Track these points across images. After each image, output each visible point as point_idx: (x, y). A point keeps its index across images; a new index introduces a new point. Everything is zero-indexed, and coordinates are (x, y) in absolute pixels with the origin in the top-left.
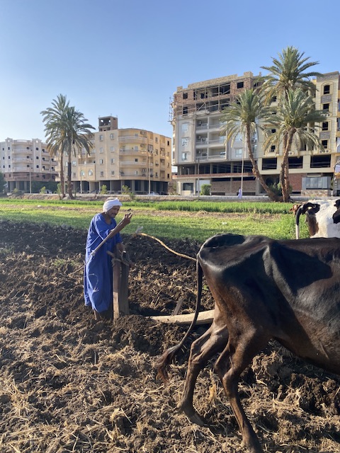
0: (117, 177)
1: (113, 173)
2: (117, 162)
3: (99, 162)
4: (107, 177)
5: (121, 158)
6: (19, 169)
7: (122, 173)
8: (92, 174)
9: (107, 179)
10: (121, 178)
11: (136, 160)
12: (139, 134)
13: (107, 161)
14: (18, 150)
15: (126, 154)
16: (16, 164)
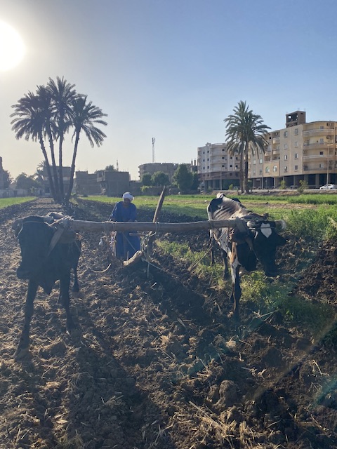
0: (300, 172)
1: (296, 167)
2: (301, 157)
3: (283, 158)
4: (291, 172)
5: (305, 152)
6: (215, 169)
7: (305, 168)
8: (276, 170)
9: (290, 174)
10: (305, 173)
11: (321, 153)
12: (325, 126)
13: (291, 157)
14: (215, 153)
15: (310, 147)
16: (213, 165)
